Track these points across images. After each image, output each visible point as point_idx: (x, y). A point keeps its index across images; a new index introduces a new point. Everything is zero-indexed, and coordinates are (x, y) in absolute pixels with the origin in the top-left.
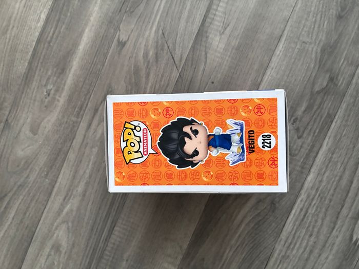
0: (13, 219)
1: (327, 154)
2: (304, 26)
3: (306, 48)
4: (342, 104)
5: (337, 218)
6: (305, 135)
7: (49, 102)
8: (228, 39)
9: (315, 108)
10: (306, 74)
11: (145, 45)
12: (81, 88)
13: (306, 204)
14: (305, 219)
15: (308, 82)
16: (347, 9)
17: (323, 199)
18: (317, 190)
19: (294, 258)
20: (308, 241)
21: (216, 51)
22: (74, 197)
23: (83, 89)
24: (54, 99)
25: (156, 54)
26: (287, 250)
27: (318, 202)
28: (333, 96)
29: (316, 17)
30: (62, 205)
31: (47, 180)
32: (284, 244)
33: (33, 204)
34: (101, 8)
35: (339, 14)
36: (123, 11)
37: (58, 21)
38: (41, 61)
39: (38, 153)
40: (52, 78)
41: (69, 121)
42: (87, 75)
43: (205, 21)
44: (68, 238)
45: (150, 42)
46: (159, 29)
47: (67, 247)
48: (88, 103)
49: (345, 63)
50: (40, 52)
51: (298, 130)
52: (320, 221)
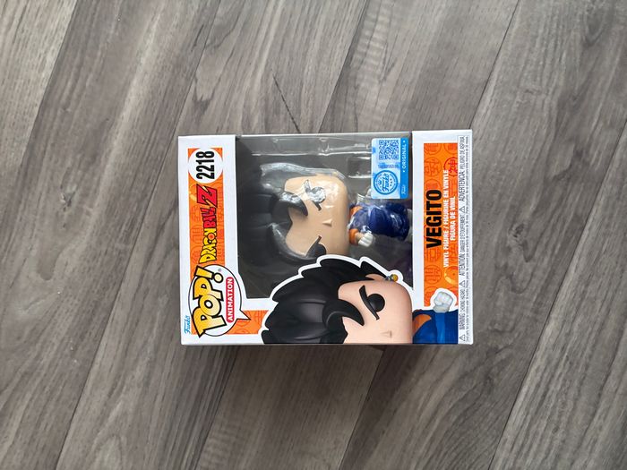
0: (17, 434)
1: (577, 286)
2: (526, 63)
3: (532, 102)
4: (599, 197)
5: (600, 395)
6: (537, 254)
7: (70, 216)
8: (394, 90)
9: (553, 205)
10: (533, 147)
11: (244, 107)
12: (130, 190)
13: (546, 375)
14: (545, 404)
15: (537, 160)
16: (600, 30)
17: (575, 365)
18: (564, 349)
20: (552, 439)
21: (373, 112)
22: (128, 390)
23: (133, 191)
24: (80, 210)
25: (266, 121)
26: (516, 459)
27: (566, 371)
28: (583, 184)
29: (547, 46)
30: (105, 405)
31: (75, 361)
32: (512, 448)
33: (51, 407)
34: (158, 40)
35: (587, 40)
36: (201, 45)
37: (79, 67)
38: (51, 141)
39: (56, 312)
40: (73, 172)
41: (110, 249)
42: (141, 163)
43: (351, 59)
44: (121, 464)
45: (254, 100)
46: (268, 76)
48: (145, 214)
49: (601, 125)
50: (48, 126)
51: (524, 245)
52: (570, 404)
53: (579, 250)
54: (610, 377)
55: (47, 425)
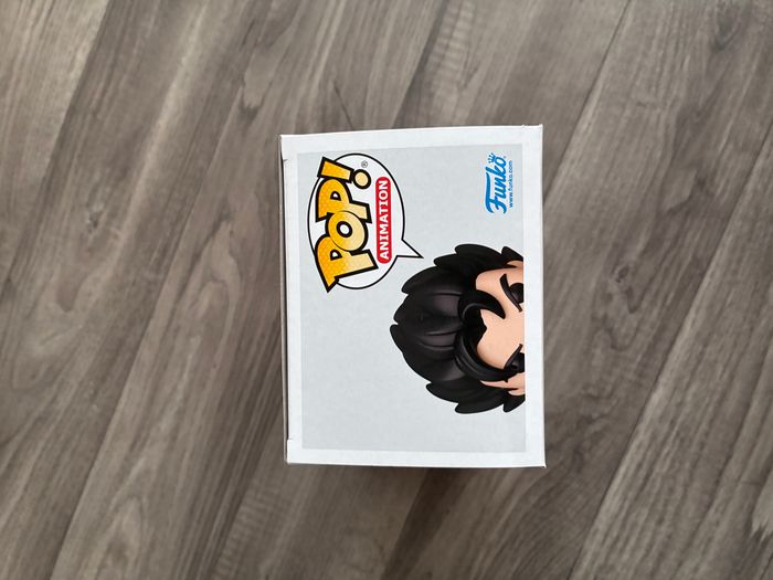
0: (26, 489)
1: (693, 345)
2: (639, 69)
3: (644, 118)
4: (724, 237)
5: (717, 483)
6: (645, 304)
7: (96, 239)
8: (476, 100)
9: (667, 244)
10: (645, 171)
11: (299, 115)
12: (164, 210)
13: (649, 453)
14: (647, 488)
15: (649, 189)
16: (734, 30)
17: (686, 443)
18: (673, 423)
19: (625, 571)
20: (655, 533)
22: (152, 443)
23: (168, 212)
24: (106, 233)
26: (609, 554)
27: (676, 448)
29: (665, 49)
30: (126, 459)
31: (95, 407)
32: (604, 541)
33: (66, 458)
34: (203, 35)
35: (717, 42)
36: (250, 44)
37: (113, 66)
38: (78, 152)
39: (75, 349)
40: (101, 188)
41: (138, 279)
43: (426, 61)
44: (141, 530)
45: (309, 109)
46: (327, 80)
47: (140, 548)
48: (179, 239)
49: (731, 146)
51: (629, 293)
52: (679, 490)
53: (697, 302)
54: (732, 461)
55: (60, 478)
